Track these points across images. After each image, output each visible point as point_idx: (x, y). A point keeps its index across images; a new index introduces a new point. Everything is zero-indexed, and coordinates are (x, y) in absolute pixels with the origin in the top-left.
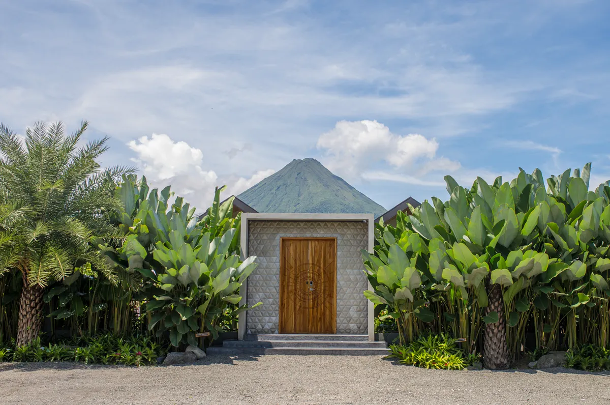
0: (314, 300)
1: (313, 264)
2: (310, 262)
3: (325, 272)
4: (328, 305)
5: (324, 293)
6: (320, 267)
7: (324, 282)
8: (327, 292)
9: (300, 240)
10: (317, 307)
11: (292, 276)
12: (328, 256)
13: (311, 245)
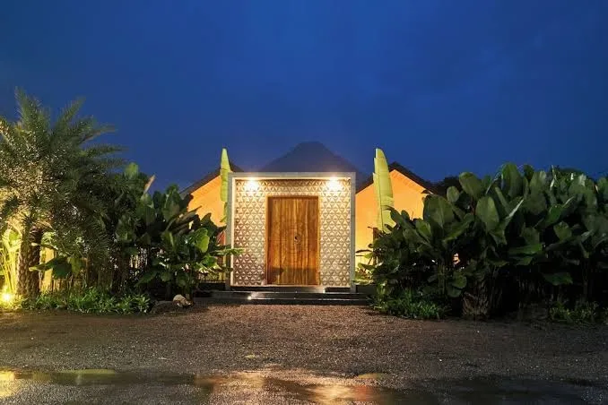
0: (298, 253)
1: (297, 220)
2: (295, 218)
3: (309, 228)
4: (312, 259)
5: (308, 247)
6: (304, 224)
7: (308, 237)
8: (311, 246)
9: (286, 198)
10: (301, 261)
11: (278, 232)
12: (312, 213)
13: (296, 203)
